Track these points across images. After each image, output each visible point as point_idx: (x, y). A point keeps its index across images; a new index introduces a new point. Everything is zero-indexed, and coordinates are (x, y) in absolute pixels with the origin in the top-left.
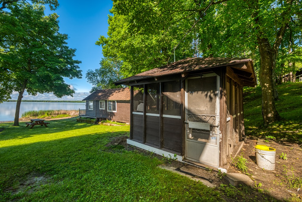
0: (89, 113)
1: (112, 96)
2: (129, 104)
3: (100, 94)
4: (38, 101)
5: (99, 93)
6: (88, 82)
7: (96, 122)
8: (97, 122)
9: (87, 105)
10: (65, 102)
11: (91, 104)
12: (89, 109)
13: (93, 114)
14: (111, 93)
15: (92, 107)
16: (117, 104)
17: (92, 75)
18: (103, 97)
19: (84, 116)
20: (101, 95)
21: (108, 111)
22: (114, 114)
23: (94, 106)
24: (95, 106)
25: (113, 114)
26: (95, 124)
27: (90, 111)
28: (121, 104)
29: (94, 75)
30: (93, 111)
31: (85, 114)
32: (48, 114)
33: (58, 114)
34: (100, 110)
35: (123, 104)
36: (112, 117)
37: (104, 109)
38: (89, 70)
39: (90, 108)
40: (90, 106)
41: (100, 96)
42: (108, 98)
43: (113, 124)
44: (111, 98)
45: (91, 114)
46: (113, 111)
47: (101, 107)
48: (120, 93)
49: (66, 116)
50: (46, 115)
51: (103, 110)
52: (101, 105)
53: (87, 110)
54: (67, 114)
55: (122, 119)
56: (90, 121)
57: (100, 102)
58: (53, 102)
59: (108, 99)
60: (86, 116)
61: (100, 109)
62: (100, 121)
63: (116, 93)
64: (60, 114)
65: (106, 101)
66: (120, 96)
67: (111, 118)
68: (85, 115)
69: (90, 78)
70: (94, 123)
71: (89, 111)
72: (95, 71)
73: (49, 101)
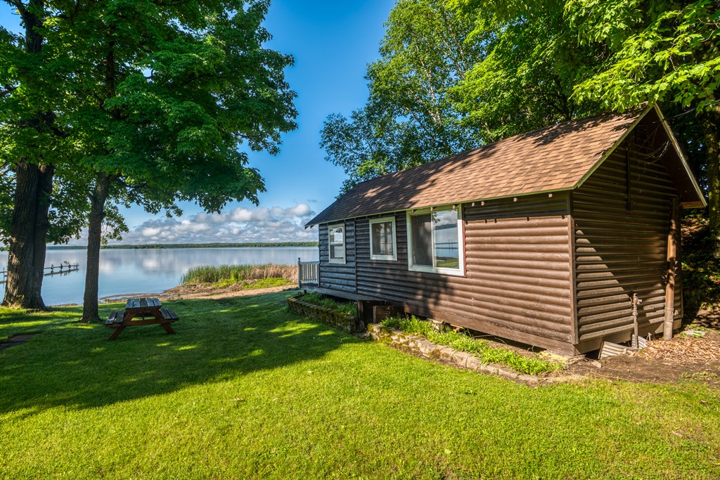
0: (330, 275)
1: (433, 189)
2: (559, 220)
3: (371, 193)
4: (240, 246)
5: (367, 190)
6: (327, 159)
7: (357, 323)
8: (362, 323)
9: (324, 245)
10: (292, 246)
11: (338, 237)
12: (332, 261)
13: (345, 282)
14: (420, 179)
15: (340, 253)
16: (465, 229)
17: (340, 135)
18: (383, 202)
19: (315, 290)
20: (374, 194)
21: (413, 267)
22: (446, 287)
23: (348, 247)
24: (353, 246)
25: (439, 285)
26: (352, 333)
27: (335, 269)
28: (491, 223)
29: (347, 133)
30: (345, 270)
31: (317, 282)
32: (236, 277)
33: (261, 277)
34: (372, 263)
35: (511, 222)
36: (436, 304)
37: (390, 258)
38: (330, 117)
39: (333, 256)
40: (332, 247)
41: (373, 199)
42: (413, 199)
43: (450, 351)
44: (423, 200)
45: (337, 281)
46: (442, 270)
47: (377, 250)
48: (472, 166)
49: (279, 282)
50: (233, 278)
51: (387, 263)
52: (377, 238)
53: (323, 266)
54: (284, 276)
55: (501, 321)
56: (333, 315)
57: (374, 225)
58: (268, 246)
59: (414, 204)
60: (320, 287)
61: (374, 257)
62: (377, 322)
63: (451, 171)
64: (266, 277)
65: (400, 217)
66: (481, 181)
67: (431, 306)
68: (316, 285)
69: (336, 148)
70: (349, 328)
71: (332, 266)
72: (350, 121)
73: (260, 245)
